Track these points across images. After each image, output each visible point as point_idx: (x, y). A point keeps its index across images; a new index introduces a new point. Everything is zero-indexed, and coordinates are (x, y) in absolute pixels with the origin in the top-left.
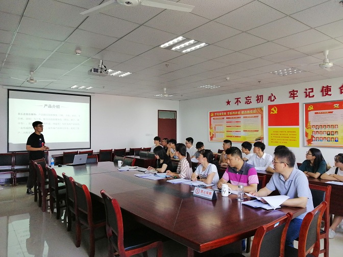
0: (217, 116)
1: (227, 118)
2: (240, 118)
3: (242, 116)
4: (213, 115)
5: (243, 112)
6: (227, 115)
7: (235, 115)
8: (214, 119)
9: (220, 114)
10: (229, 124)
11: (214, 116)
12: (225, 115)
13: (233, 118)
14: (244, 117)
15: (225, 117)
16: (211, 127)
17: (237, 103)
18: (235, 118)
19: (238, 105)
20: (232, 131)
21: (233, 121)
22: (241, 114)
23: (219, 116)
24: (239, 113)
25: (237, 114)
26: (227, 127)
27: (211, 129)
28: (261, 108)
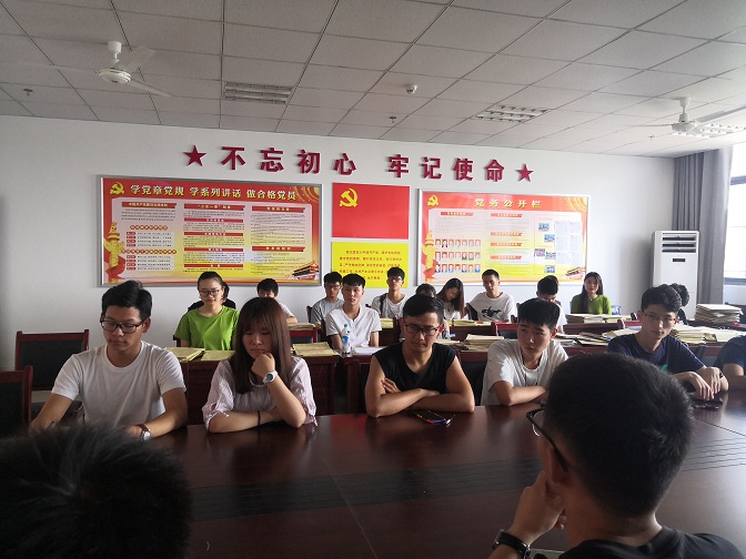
0: (140, 194)
1: (187, 206)
2: (241, 208)
3: (249, 205)
4: (121, 190)
5: (251, 193)
6: (187, 195)
7: (221, 198)
8: (125, 204)
9: (157, 190)
10: (193, 226)
11: (128, 193)
12: (179, 197)
13: (211, 207)
14: (254, 208)
15: (180, 203)
16: (111, 231)
17: (229, 162)
18: (220, 207)
19: (234, 168)
20: (207, 250)
21: (213, 217)
22: (244, 198)
23: (153, 195)
24: (237, 193)
25: (231, 198)
26: (186, 233)
27: (109, 240)
28: (312, 188)
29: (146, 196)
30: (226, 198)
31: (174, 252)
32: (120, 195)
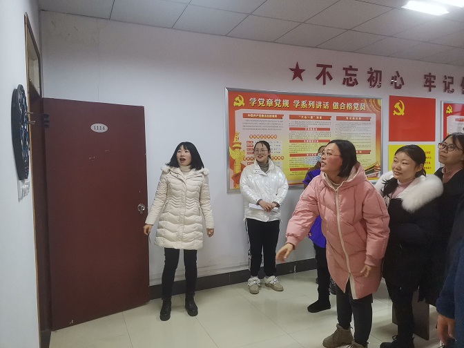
0: (256, 107)
1: (292, 117)
2: (328, 118)
3: (334, 115)
4: (242, 103)
5: (335, 105)
6: (291, 107)
7: (315, 110)
8: (245, 116)
9: (270, 103)
10: (297, 135)
11: (247, 106)
12: (285, 108)
13: (309, 118)
14: (338, 118)
15: (287, 114)
16: (235, 141)
17: (322, 78)
18: (315, 118)
19: (324, 83)
20: (305, 155)
21: (310, 126)
22: (331, 109)
23: (266, 108)
24: (326, 105)
25: (322, 110)
26: (291, 141)
27: (234, 149)
28: (376, 100)
29: (261, 108)
30: (319, 110)
31: (282, 158)
32: (241, 107)
